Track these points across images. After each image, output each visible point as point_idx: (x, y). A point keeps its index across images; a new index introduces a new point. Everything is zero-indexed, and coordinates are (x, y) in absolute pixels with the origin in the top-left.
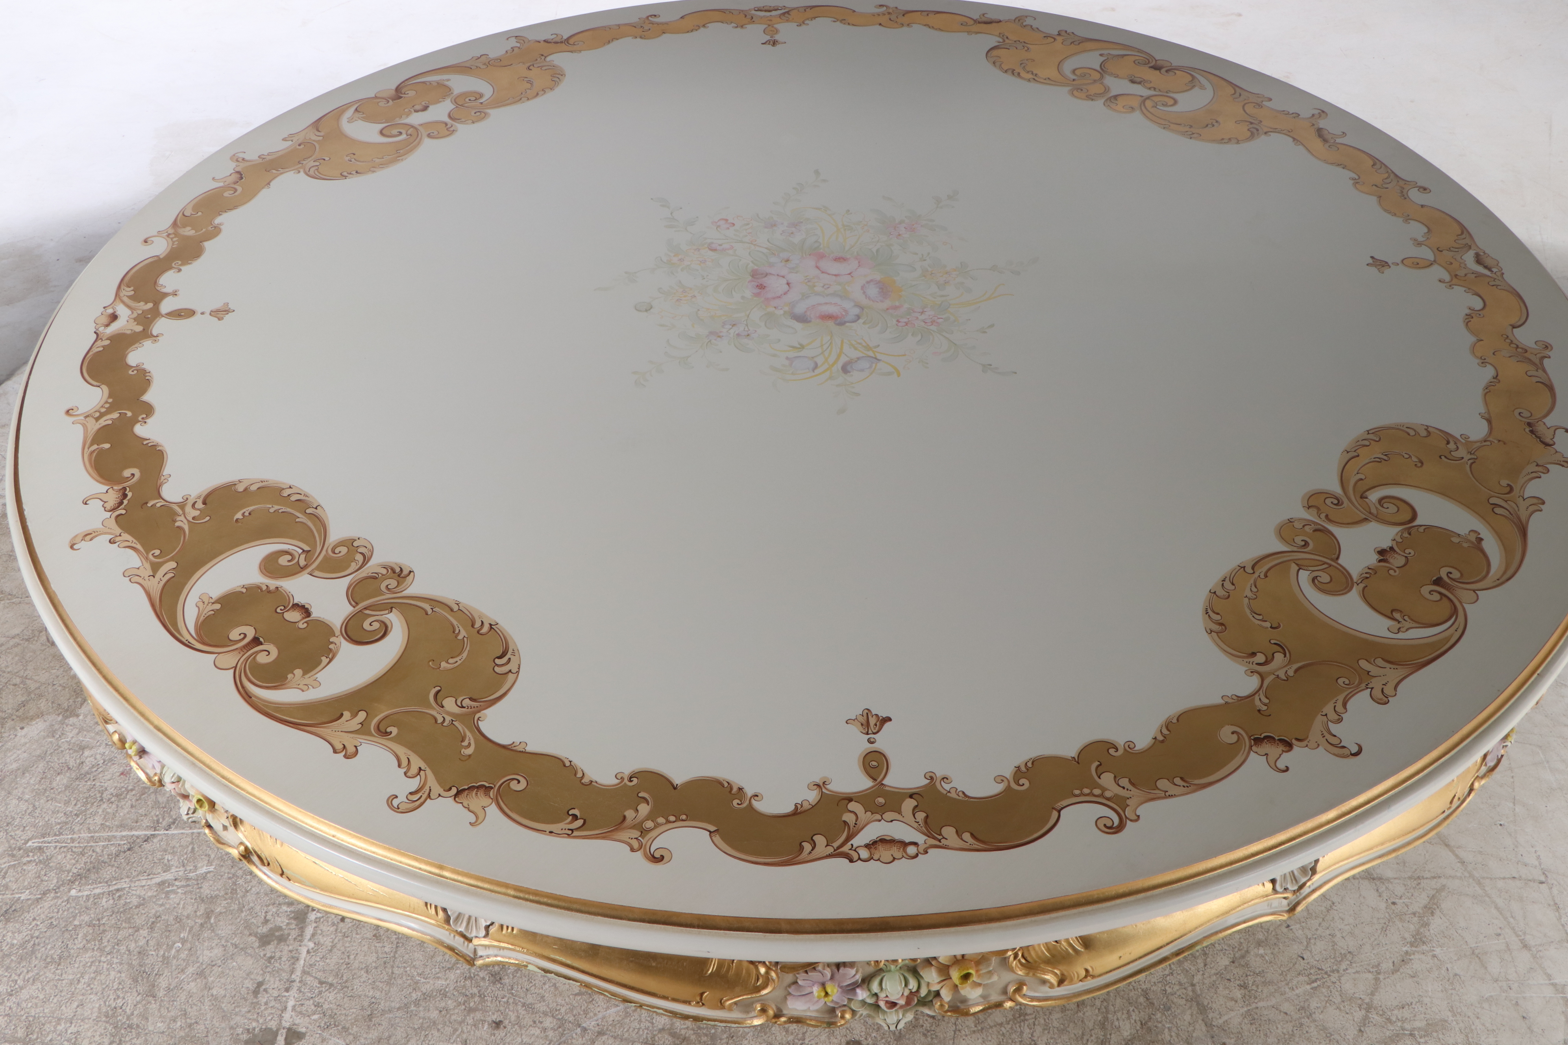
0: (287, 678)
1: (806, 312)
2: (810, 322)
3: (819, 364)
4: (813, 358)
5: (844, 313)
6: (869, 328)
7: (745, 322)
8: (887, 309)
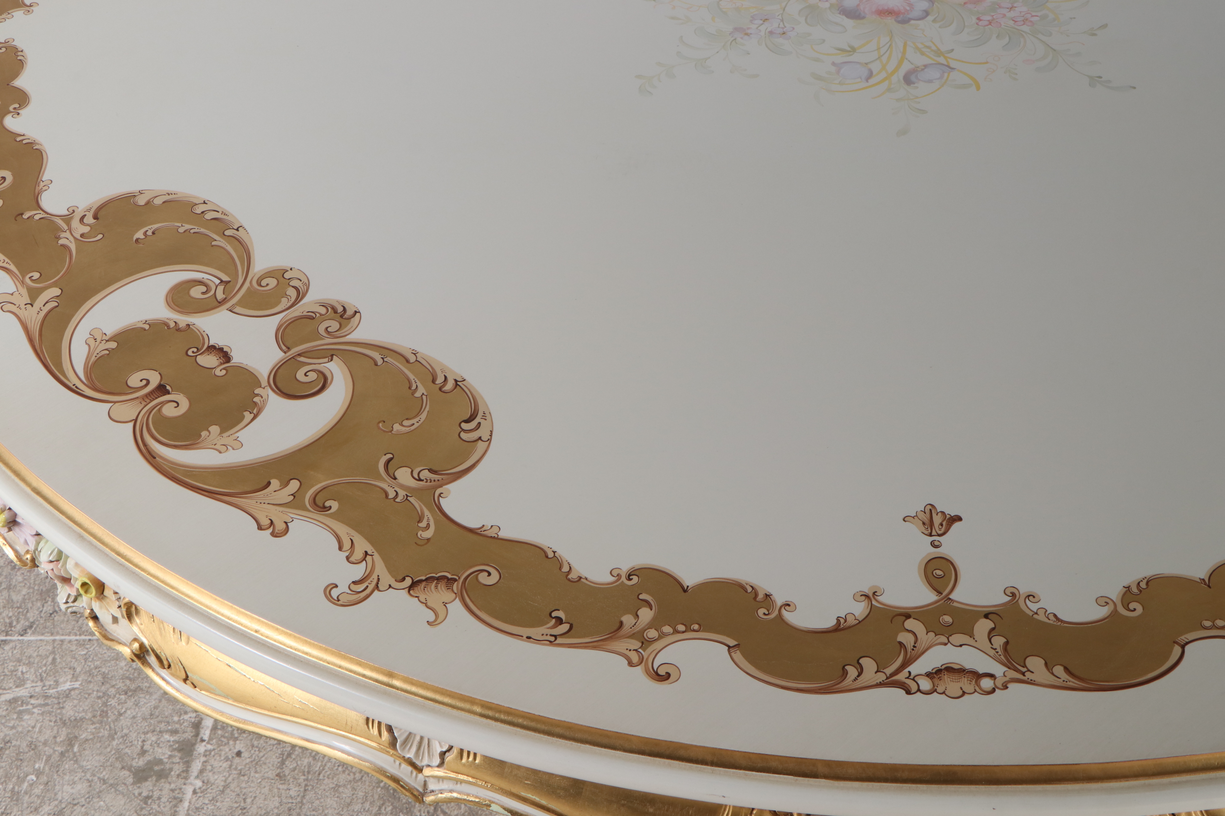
0: (200, 436)
1: (858, 5)
2: (864, 18)
3: (874, 73)
4: (866, 64)
5: (908, 8)
6: (940, 27)
7: (780, 17)
8: (965, 3)
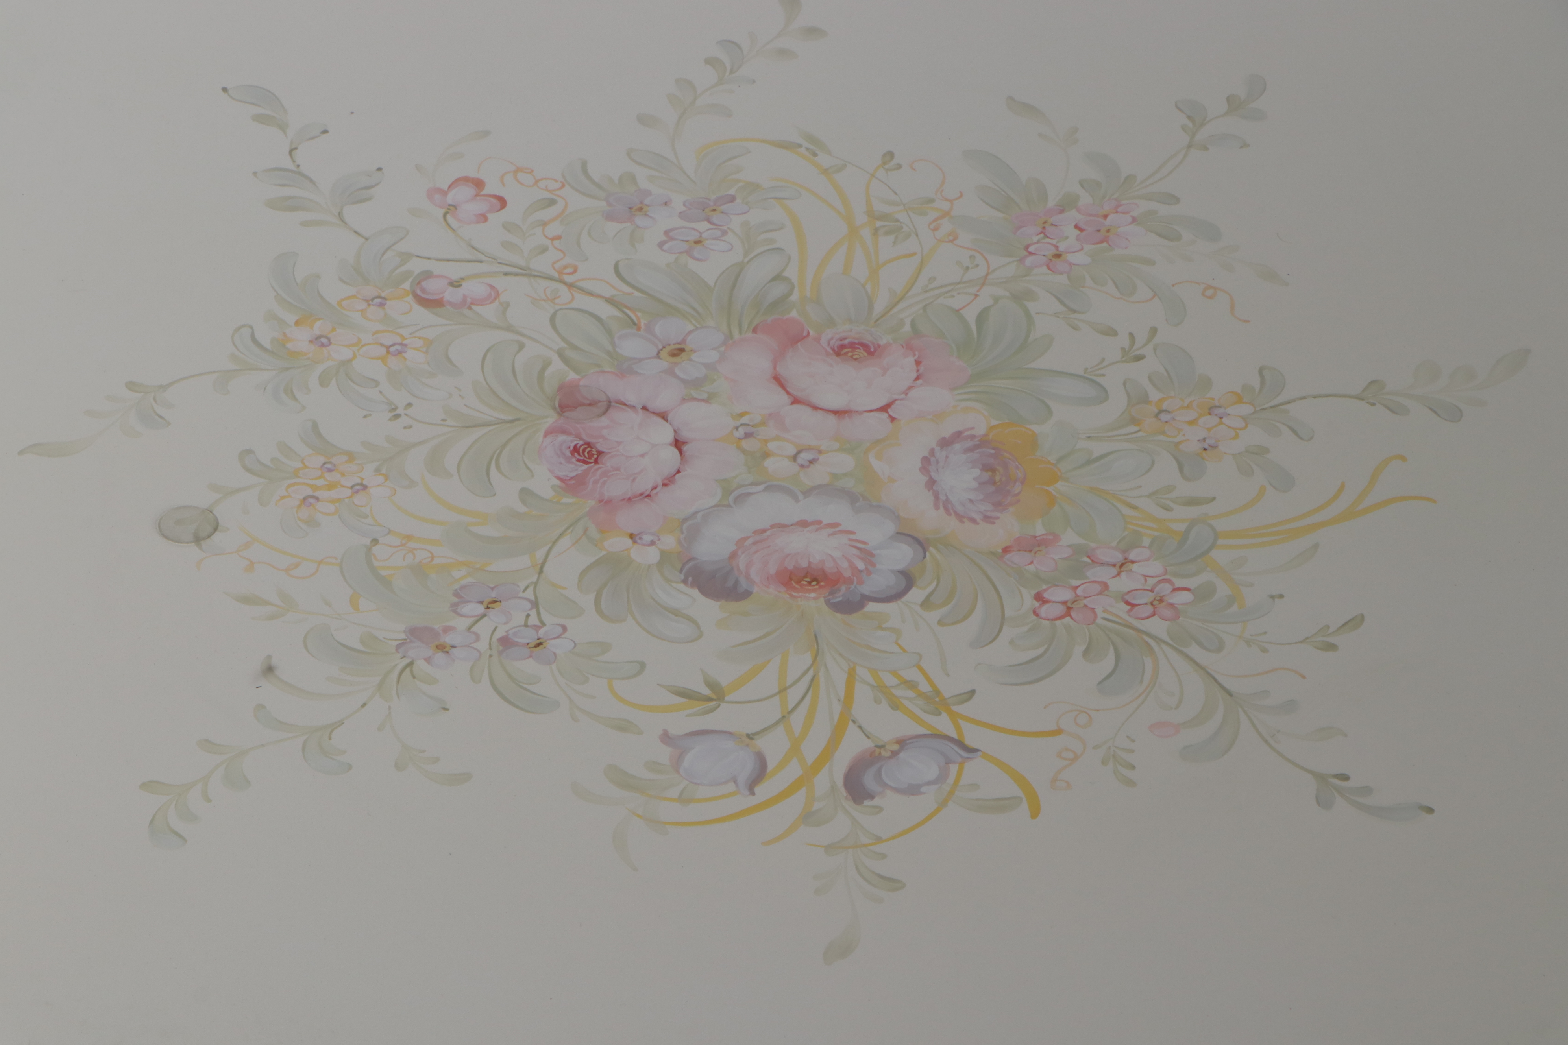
1: (733, 555)
2: (747, 594)
3: (770, 766)
4: (750, 737)
5: (861, 565)
6: (940, 623)
7: (529, 594)
8: (1006, 550)
